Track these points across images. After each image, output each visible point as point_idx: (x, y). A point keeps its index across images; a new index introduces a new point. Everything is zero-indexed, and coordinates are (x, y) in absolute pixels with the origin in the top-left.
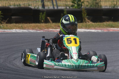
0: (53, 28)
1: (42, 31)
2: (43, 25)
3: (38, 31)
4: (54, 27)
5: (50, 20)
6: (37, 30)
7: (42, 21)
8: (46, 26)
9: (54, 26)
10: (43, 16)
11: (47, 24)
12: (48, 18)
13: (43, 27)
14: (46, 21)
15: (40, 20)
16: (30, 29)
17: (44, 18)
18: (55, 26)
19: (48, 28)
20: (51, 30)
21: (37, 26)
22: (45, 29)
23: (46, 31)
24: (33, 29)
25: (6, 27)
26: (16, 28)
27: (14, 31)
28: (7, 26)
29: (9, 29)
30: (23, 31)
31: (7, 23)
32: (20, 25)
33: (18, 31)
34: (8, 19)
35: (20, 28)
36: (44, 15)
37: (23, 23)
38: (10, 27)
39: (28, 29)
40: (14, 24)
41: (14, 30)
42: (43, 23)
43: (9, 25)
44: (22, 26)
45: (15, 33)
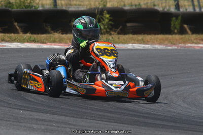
0: (193, 43)
1: (175, 47)
2: (177, 37)
3: (169, 48)
4: (195, 41)
5: (188, 30)
6: (166, 45)
7: (176, 31)
8: (182, 38)
9: (194, 39)
10: (177, 23)
11: (184, 36)
12: (185, 26)
13: (177, 40)
14: (182, 32)
15: (172, 28)
16: (156, 44)
17: (178, 27)
18: (196, 39)
19: (184, 42)
20: (189, 45)
21: (167, 39)
22: (180, 43)
23: (181, 47)
24: (160, 44)
25: (117, 40)
26: (133, 41)
27: (130, 46)
28: (119, 38)
29: (123, 43)
30: (144, 47)
31: (119, 33)
32: (140, 37)
33: (137, 46)
34: (121, 27)
35: (139, 42)
36: (179, 21)
37: (144, 34)
38: (124, 39)
39: (153, 43)
40: (131, 36)
41: (131, 44)
42: (176, 34)
43: (123, 37)
44: (142, 39)
45: (132, 50)
